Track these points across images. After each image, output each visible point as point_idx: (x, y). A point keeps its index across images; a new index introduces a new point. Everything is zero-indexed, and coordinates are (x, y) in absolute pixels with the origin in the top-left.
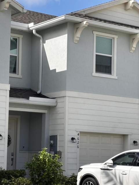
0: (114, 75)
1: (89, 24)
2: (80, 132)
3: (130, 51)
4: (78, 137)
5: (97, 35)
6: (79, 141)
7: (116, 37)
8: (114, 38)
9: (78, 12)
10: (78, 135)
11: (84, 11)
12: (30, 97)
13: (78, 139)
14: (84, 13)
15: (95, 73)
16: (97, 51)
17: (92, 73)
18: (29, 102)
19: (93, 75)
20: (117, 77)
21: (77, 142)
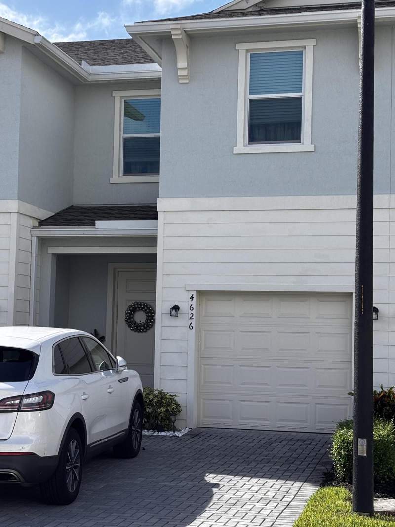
0: (306, 144)
2: (198, 291)
4: (191, 302)
5: (247, 51)
6: (193, 312)
7: (309, 46)
8: (305, 48)
9: (229, 5)
10: (192, 298)
12: (96, 222)
13: (191, 309)
14: (247, 3)
15: (244, 146)
16: (254, 91)
17: (234, 148)
18: (98, 233)
19: (234, 151)
20: (313, 145)
21: (189, 314)
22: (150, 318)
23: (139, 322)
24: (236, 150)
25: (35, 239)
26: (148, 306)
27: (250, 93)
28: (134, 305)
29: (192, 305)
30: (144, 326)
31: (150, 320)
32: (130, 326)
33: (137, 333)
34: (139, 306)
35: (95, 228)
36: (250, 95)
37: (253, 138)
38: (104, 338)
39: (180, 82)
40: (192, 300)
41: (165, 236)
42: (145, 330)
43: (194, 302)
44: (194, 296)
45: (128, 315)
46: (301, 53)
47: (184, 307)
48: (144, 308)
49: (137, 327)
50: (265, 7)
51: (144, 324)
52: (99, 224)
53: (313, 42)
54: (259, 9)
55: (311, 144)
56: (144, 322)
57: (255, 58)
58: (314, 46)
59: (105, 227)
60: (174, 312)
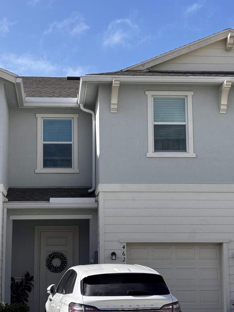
0: (190, 152)
1: (120, 82)
2: (127, 243)
3: (219, 111)
4: (123, 250)
5: (152, 96)
6: (125, 257)
7: (190, 94)
8: (187, 96)
9: (132, 67)
10: (124, 247)
11: (143, 65)
12: (50, 198)
13: (124, 255)
14: (143, 67)
15: (153, 153)
16: (156, 120)
17: (147, 153)
18: (51, 205)
19: (147, 155)
20: (195, 154)
21: (123, 258)
22: (64, 263)
23: (56, 266)
24: (148, 155)
25: (6, 210)
26: (63, 255)
27: (154, 121)
28: (53, 254)
29: (124, 252)
30: (60, 268)
31: (64, 264)
32: (50, 269)
33: (54, 273)
34: (57, 255)
35: (49, 202)
36: (154, 122)
37: (157, 148)
38: (33, 278)
39: (112, 112)
40: (124, 249)
41: (105, 208)
42: (60, 271)
43: (125, 250)
44: (125, 246)
45: (49, 261)
46: (184, 99)
47: (119, 253)
48: (60, 256)
49: (55, 269)
50: (152, 70)
51: (60, 267)
52: (52, 200)
53: (192, 93)
54: (149, 71)
55: (194, 153)
56: (60, 265)
57: (156, 100)
58: (192, 95)
59: (56, 202)
60: (114, 257)
